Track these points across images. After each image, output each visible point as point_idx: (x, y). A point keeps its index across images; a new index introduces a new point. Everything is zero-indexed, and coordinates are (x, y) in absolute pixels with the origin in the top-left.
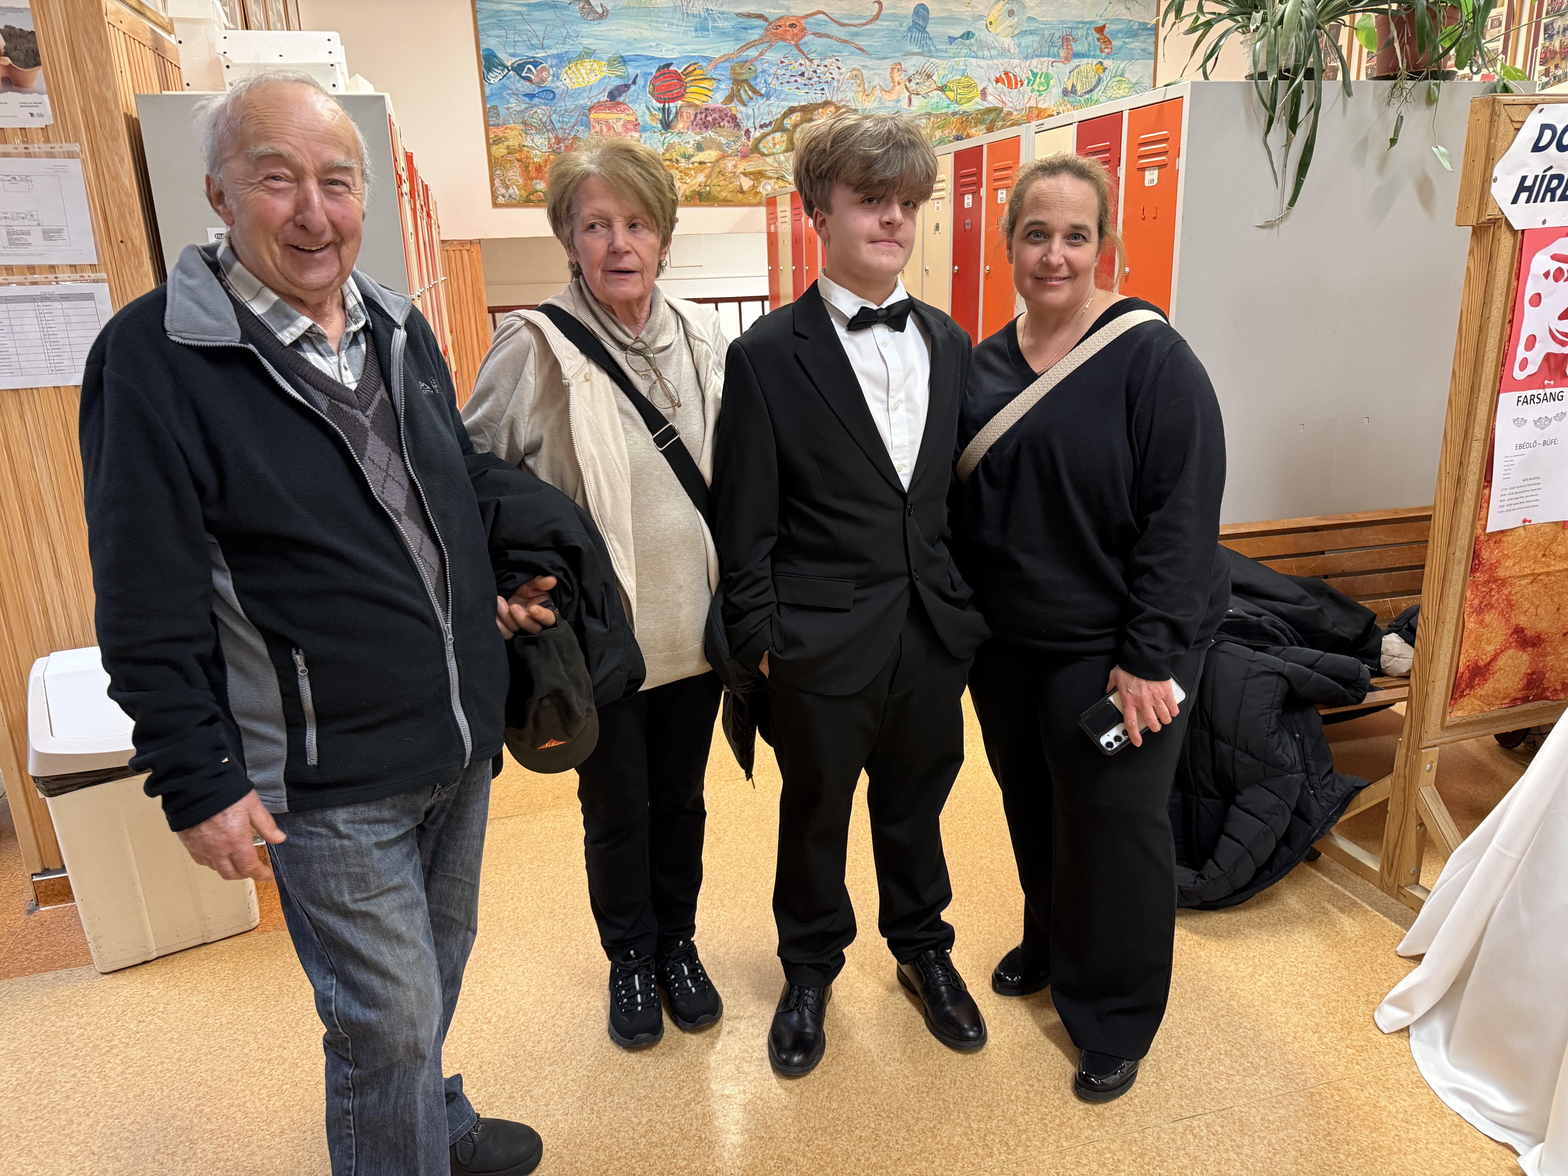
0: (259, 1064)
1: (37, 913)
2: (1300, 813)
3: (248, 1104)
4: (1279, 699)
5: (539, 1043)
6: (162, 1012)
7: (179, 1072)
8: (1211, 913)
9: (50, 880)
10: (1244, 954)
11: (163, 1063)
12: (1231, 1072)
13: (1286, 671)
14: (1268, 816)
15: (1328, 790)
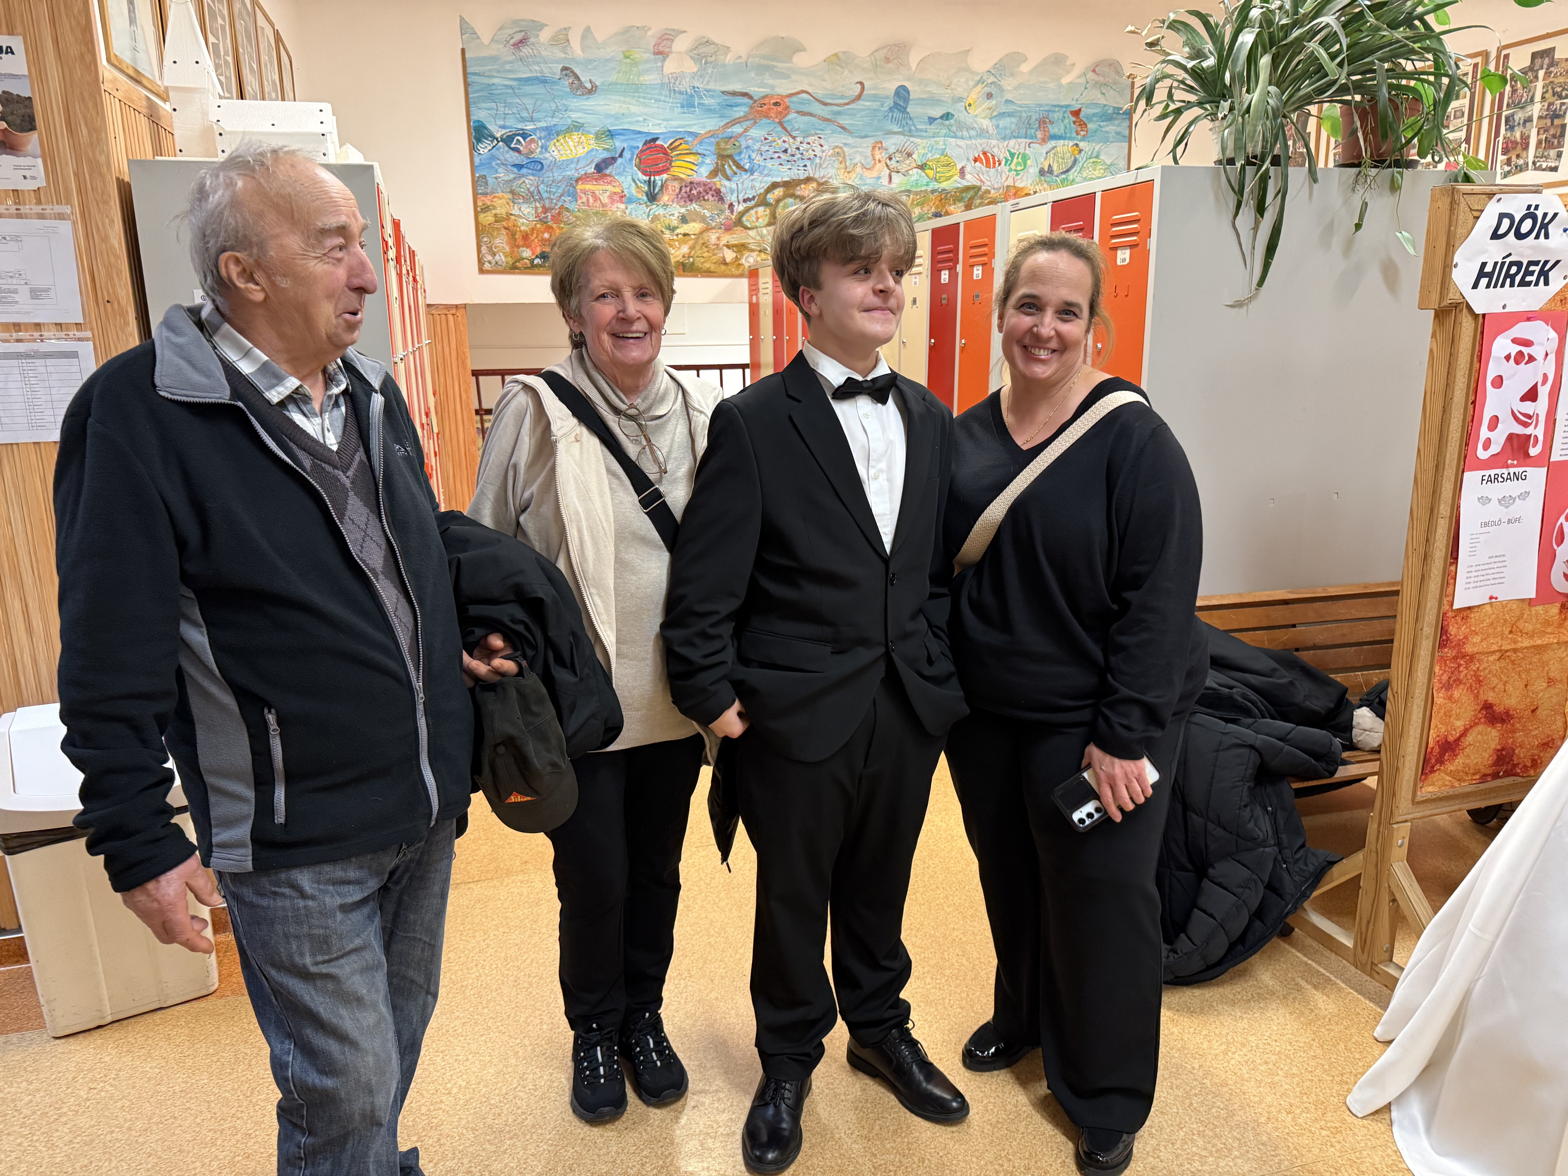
0: (210, 1134)
2: (1272, 887)
4: (1250, 771)
5: (499, 1115)
6: (114, 1079)
7: (128, 1142)
8: (1185, 988)
10: (1217, 1031)
11: (112, 1132)
12: (1204, 1153)
13: (1258, 744)
14: (1241, 890)
15: (1301, 865)
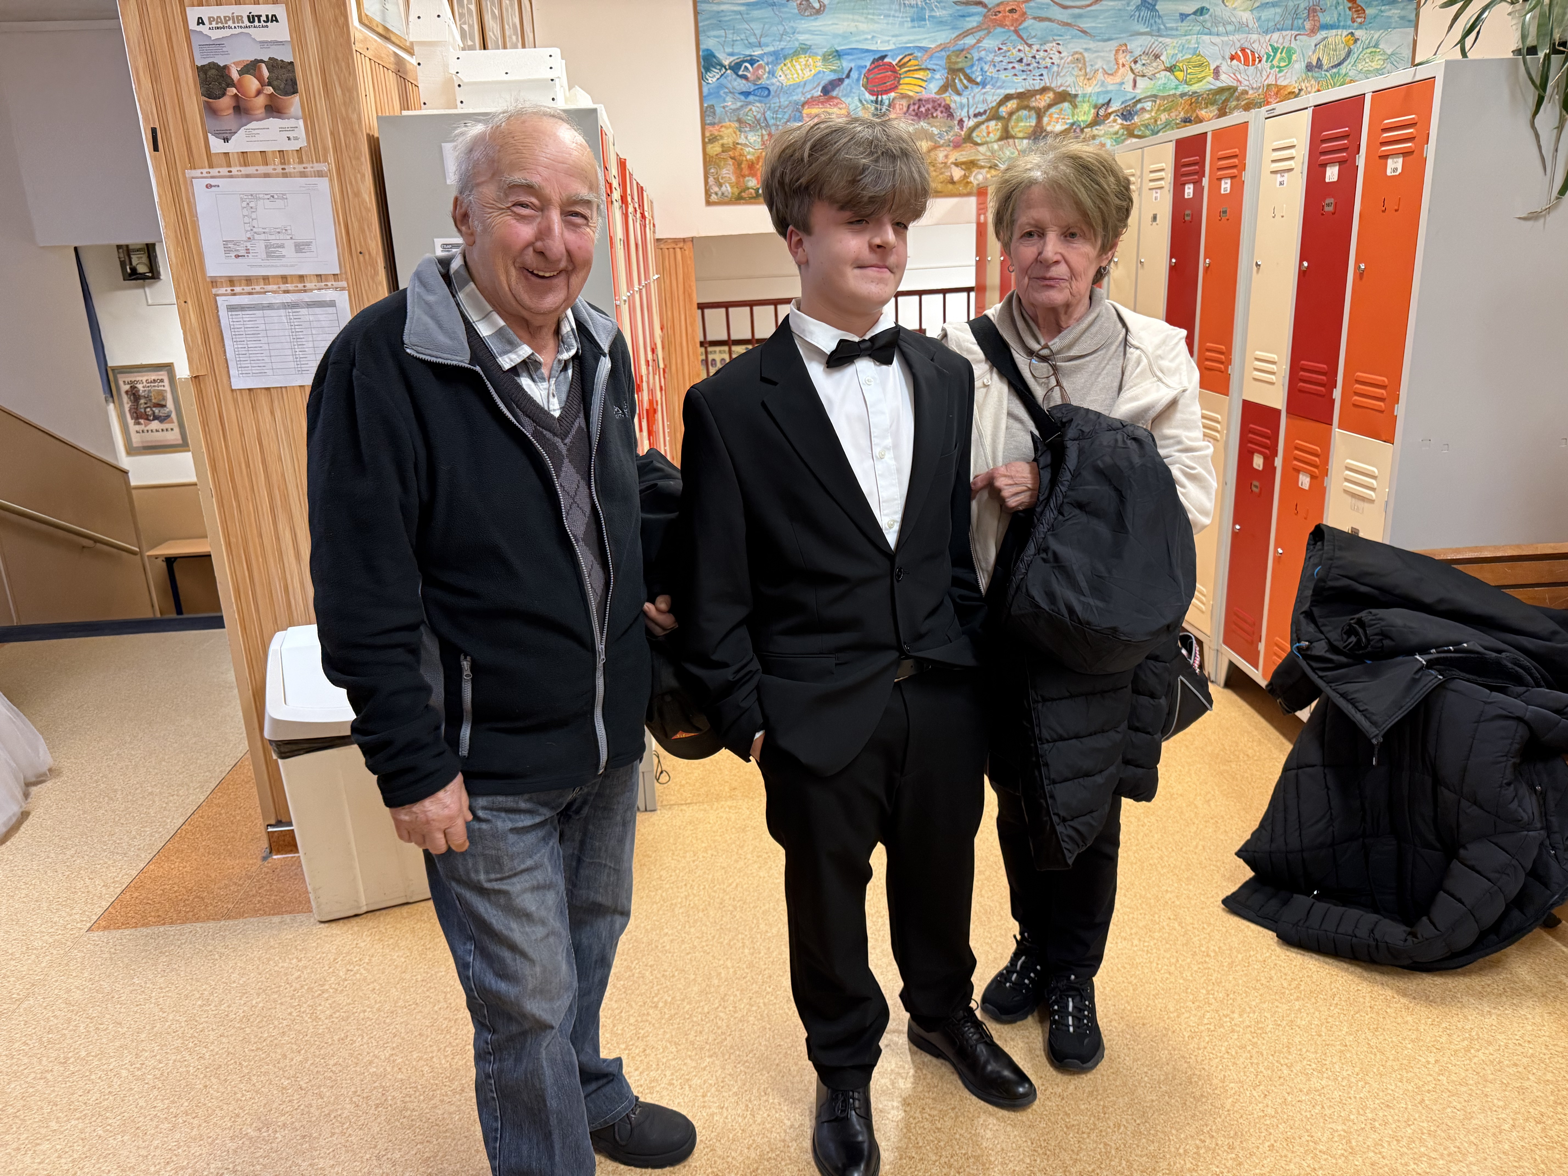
0: (446, 1022)
1: (270, 860)
2: (1537, 875)
3: (434, 1060)
4: (1516, 746)
6: (368, 964)
7: (377, 1022)
8: (1424, 975)
9: (281, 831)
10: (1459, 1025)
11: (365, 1011)
13: (1528, 716)
14: (1497, 875)
